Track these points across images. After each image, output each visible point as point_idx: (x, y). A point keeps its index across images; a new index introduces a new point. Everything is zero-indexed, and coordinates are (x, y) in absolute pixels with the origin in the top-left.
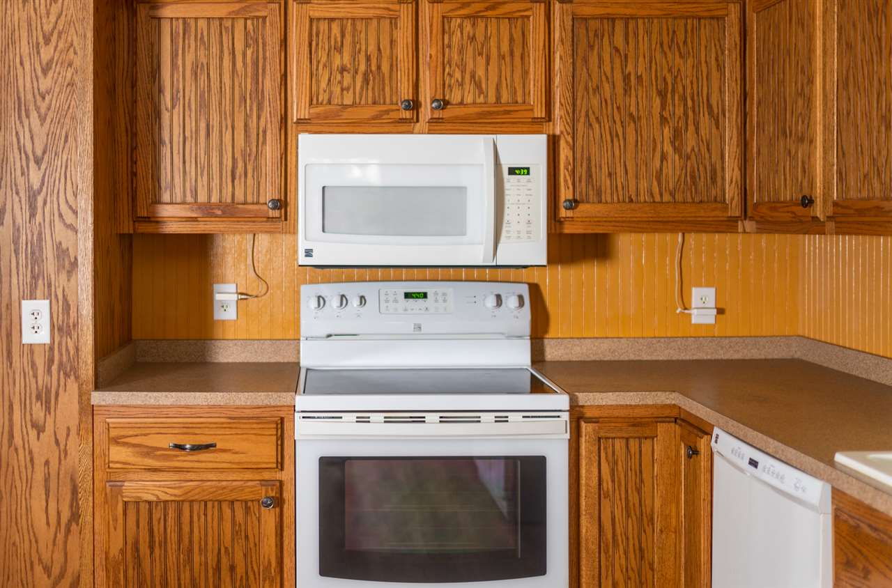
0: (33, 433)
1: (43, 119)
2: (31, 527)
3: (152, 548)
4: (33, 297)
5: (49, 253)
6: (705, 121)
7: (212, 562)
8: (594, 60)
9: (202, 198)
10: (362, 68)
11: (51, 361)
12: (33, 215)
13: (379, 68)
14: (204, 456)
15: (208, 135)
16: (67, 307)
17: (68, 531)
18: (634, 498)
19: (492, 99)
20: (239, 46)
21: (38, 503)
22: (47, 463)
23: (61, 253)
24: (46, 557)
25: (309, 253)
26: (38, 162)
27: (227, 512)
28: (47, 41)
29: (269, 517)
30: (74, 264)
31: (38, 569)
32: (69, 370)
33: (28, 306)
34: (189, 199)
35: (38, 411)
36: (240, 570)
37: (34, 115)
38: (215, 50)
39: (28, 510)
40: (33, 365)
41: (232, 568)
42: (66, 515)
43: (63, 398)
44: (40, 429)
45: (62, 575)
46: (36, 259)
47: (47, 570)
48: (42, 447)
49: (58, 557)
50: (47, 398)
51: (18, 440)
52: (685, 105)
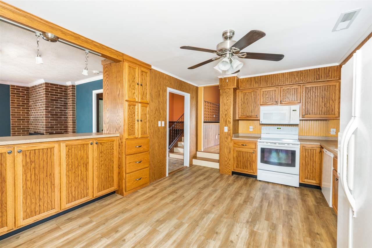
0: (225, 142)
1: (227, 106)
2: (225, 153)
3: (239, 156)
4: (226, 126)
5: (227, 121)
6: (331, 102)
7: (246, 159)
8: (309, 94)
9: (247, 115)
10: (270, 97)
11: (227, 134)
12: (226, 117)
13: (273, 97)
14: (246, 146)
15: (248, 107)
16: (229, 128)
17: (229, 153)
19: (291, 100)
20: (252, 96)
21: (226, 150)
22: (227, 146)
23: (229, 121)
24: (227, 156)
25: (261, 122)
26: (226, 111)
27: (248, 153)
28: (228, 97)
29: (254, 155)
30: (230, 122)
31: (226, 158)
32: (229, 135)
33: (225, 127)
34: (245, 115)
35: (226, 139)
36: (250, 161)
37: (226, 106)
38: (249, 96)
39: (225, 151)
40: (226, 134)
41: (249, 160)
42: (229, 152)
43: (229, 138)
44: (226, 142)
45: (228, 158)
46: (226, 122)
47: (227, 158)
48: (226, 144)
49: (228, 157)
50: (227, 138)
51: (224, 143)
52: (327, 99)
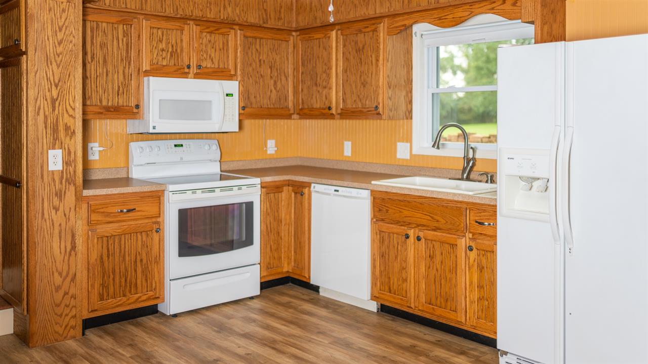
0: (53, 212)
1: (58, 66)
2: (53, 255)
3: (108, 257)
4: (54, 148)
5: (61, 128)
7: (133, 259)
8: (250, 54)
9: (104, 103)
10: (170, 50)
11: (62, 177)
12: (54, 110)
13: (176, 50)
14: (131, 214)
15: (107, 75)
16: (69, 153)
17: (70, 255)
18: (276, 214)
19: (217, 66)
20: (121, 37)
21: (56, 245)
22: (60, 225)
23: (67, 128)
24: (60, 269)
25: (154, 128)
26: (56, 86)
27: (139, 237)
28: (60, 30)
29: (156, 236)
30: (74, 132)
31: (56, 274)
32: (71, 181)
33: (51, 152)
34: (99, 104)
35: (56, 201)
36: (144, 261)
37: (54, 64)
38: (110, 37)
39: (51, 247)
40: (54, 180)
41: (141, 260)
42: (69, 247)
43: (68, 194)
44: (56, 209)
45: (67, 275)
46: (55, 130)
47: (60, 274)
48: (58, 218)
49: (66, 268)
50: (60, 195)
51: (46, 216)
52: (278, 72)
